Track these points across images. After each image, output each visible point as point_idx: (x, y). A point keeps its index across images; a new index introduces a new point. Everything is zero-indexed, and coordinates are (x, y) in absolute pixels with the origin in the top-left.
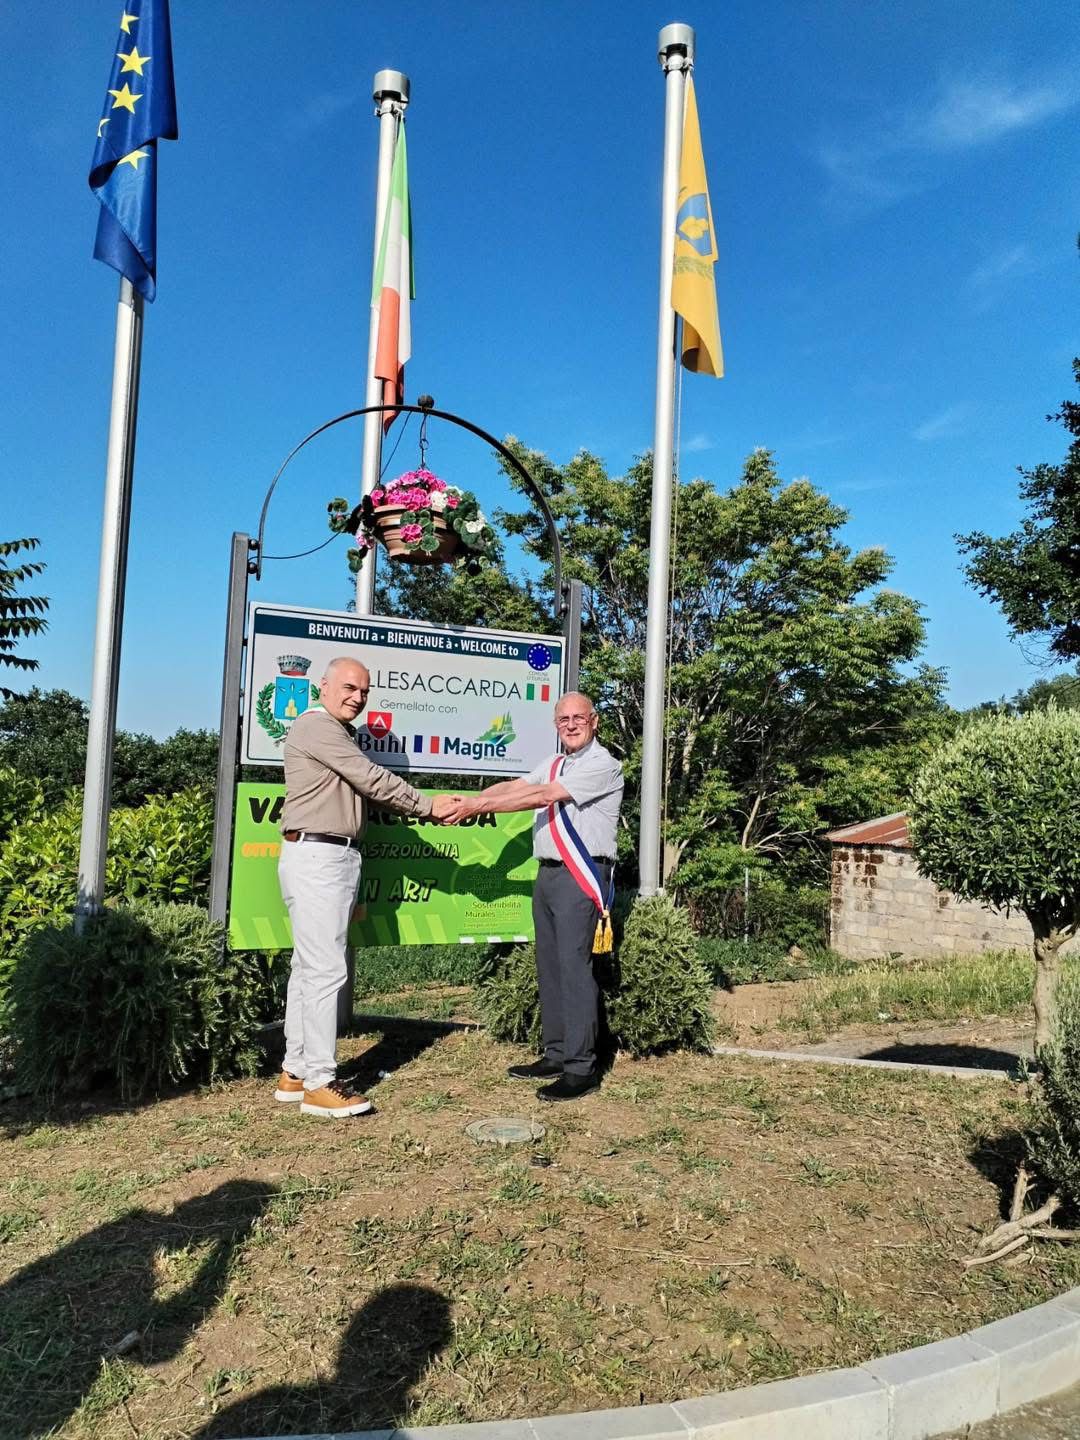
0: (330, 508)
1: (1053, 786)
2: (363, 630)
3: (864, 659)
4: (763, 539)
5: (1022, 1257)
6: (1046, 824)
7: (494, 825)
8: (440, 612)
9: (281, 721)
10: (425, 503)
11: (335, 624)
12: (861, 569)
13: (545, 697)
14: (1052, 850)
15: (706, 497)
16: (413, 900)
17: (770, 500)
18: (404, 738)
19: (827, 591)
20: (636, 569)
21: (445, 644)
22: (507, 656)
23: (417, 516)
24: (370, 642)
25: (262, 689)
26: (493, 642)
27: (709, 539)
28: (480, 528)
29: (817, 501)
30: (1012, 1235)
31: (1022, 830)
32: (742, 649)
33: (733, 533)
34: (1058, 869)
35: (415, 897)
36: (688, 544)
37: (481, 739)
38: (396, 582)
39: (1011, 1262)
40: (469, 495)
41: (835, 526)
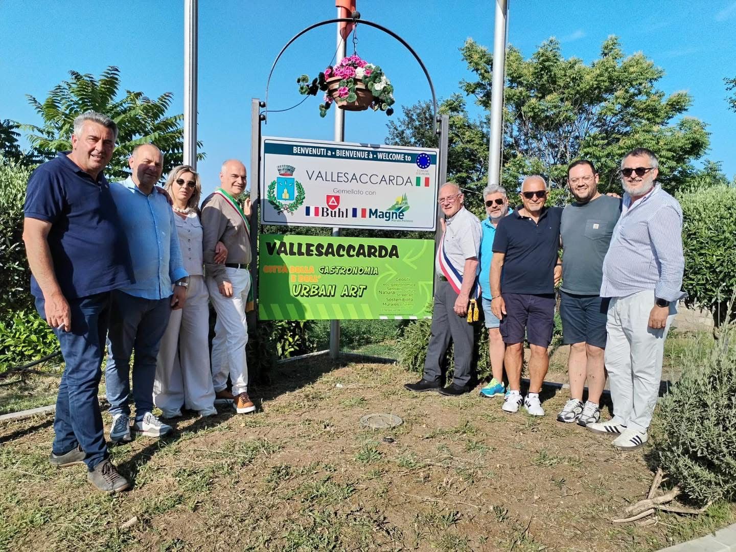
0: (299, 81)
1: (724, 232)
2: (322, 150)
3: (668, 158)
4: (610, 91)
5: (649, 521)
6: (716, 256)
7: (398, 257)
8: (431, 141)
9: (281, 201)
10: (352, 74)
11: (307, 147)
12: (672, 105)
13: (427, 184)
14: (721, 272)
15: (576, 67)
16: (354, 296)
17: (615, 66)
18: (347, 210)
19: (648, 119)
20: (535, 113)
21: (368, 156)
22: (405, 161)
23: (348, 82)
24: (327, 156)
25: (270, 184)
26: (396, 153)
27: (578, 92)
28: (382, 87)
29: (645, 65)
30: (646, 507)
31: (699, 259)
32: (594, 155)
33: (592, 89)
34: (725, 284)
35: (355, 295)
36: (565, 96)
37: (390, 209)
38: (410, 126)
39: (643, 523)
40: (377, 68)
41: (655, 79)
